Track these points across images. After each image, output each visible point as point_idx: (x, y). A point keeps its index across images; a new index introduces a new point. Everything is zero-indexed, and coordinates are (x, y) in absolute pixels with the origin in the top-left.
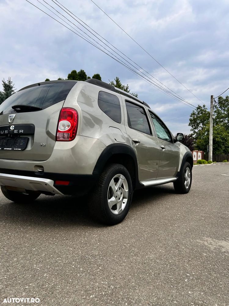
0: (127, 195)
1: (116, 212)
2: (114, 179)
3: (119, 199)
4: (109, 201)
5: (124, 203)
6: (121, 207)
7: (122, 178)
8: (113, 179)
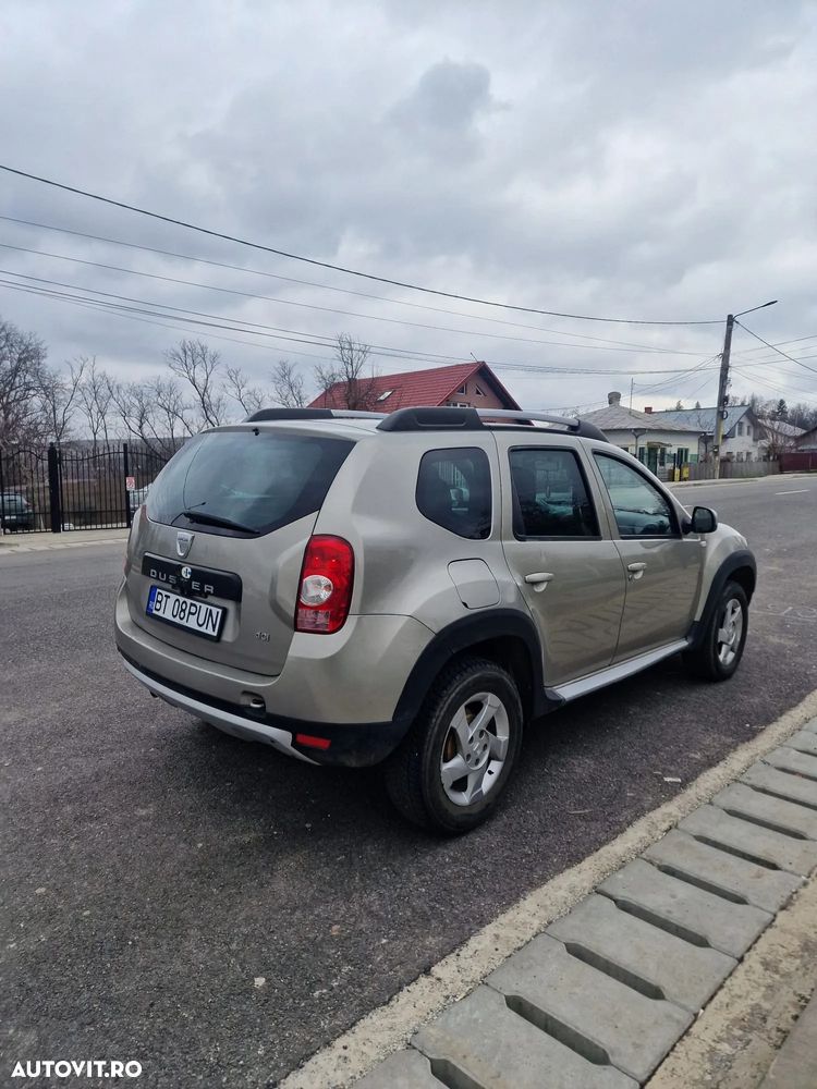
0: (502, 752)
1: (464, 799)
2: (466, 707)
3: (477, 761)
4: (445, 767)
5: (490, 773)
6: (479, 784)
7: (492, 704)
8: (463, 707)
